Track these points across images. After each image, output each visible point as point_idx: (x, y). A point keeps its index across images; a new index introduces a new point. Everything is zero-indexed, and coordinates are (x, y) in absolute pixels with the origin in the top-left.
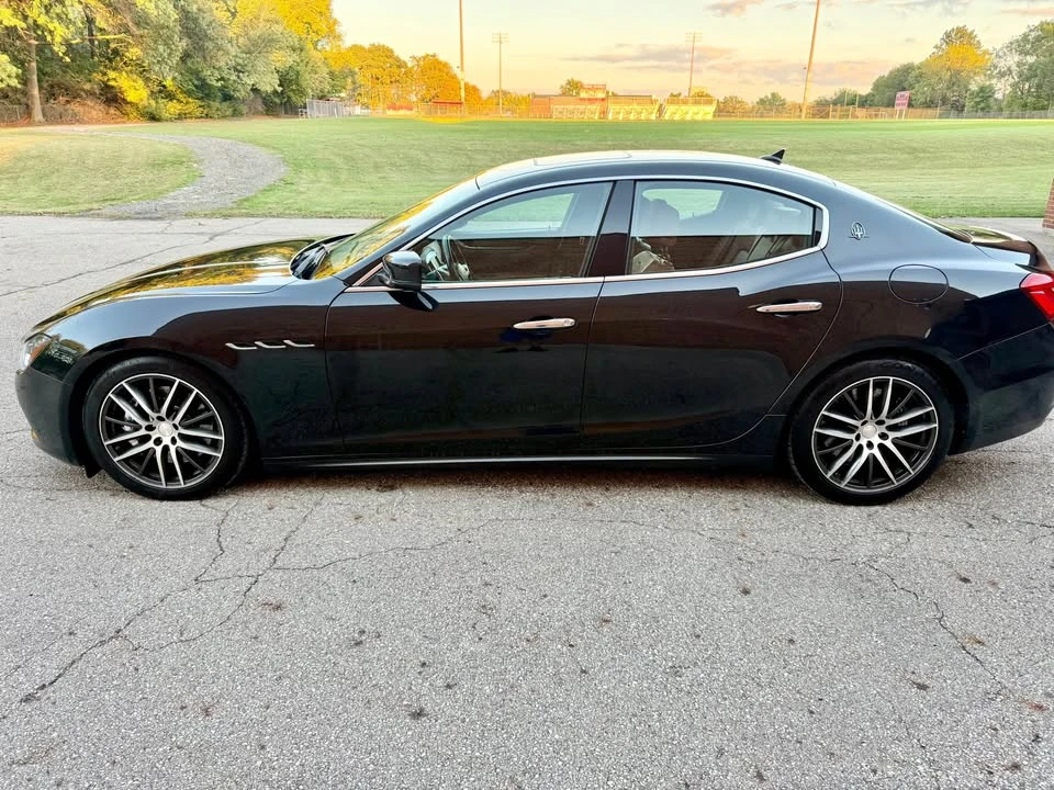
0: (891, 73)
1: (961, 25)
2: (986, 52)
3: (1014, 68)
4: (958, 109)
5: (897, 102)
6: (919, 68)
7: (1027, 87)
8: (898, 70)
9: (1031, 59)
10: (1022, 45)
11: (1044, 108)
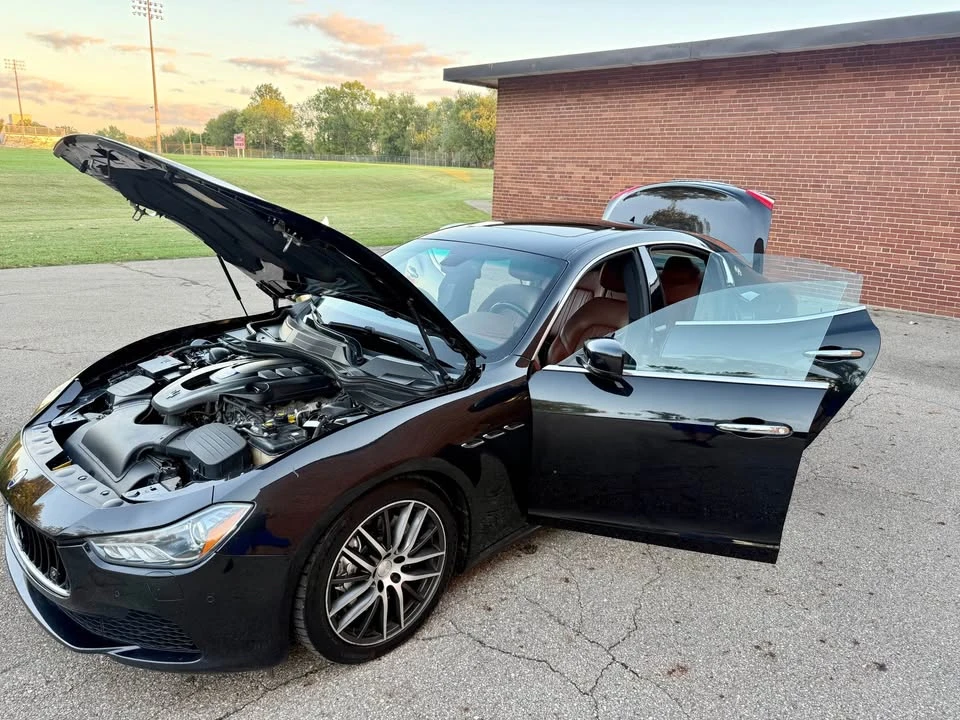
0: (220, 117)
1: (268, 83)
2: (290, 106)
3: (315, 120)
4: (279, 150)
5: (236, 142)
6: (242, 115)
7: (326, 136)
8: (226, 115)
9: (325, 115)
10: (315, 102)
11: (342, 153)
